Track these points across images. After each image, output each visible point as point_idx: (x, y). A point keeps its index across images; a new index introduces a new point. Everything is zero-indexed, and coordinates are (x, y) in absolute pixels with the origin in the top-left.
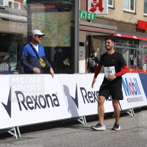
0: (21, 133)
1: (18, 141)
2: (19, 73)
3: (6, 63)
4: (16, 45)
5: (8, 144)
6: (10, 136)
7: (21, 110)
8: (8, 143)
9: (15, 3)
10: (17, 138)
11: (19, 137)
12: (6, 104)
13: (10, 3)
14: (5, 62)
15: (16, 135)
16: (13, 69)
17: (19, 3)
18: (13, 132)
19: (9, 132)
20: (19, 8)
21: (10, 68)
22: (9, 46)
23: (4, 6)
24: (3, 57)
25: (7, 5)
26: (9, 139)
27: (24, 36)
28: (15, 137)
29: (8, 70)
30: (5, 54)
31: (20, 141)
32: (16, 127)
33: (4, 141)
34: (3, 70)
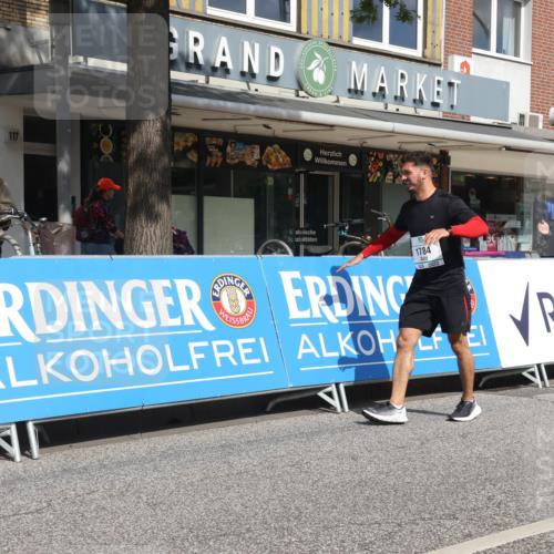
0: (549, 378)
1: (543, 393)
2: (542, 257)
3: (509, 237)
4: (532, 200)
5: (525, 399)
6: (527, 382)
7: (549, 330)
8: (524, 396)
9: (531, 117)
10: (540, 386)
11: (544, 386)
12: (519, 318)
13: (522, 117)
14: (509, 234)
15: (537, 380)
16: (524, 248)
17: (541, 116)
18: (533, 374)
19: (525, 374)
20: (540, 126)
21: (518, 245)
22: (518, 201)
23: (509, 122)
24: (504, 223)
25: (516, 120)
26: (524, 389)
27: (548, 182)
28: (537, 386)
29: (514, 249)
30: (510, 218)
31: (548, 393)
32: (539, 366)
33: (514, 391)
34: (505, 249)
